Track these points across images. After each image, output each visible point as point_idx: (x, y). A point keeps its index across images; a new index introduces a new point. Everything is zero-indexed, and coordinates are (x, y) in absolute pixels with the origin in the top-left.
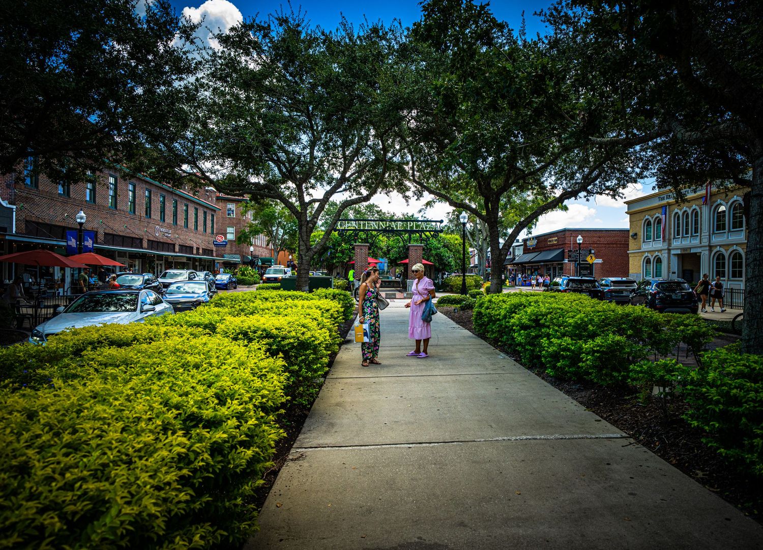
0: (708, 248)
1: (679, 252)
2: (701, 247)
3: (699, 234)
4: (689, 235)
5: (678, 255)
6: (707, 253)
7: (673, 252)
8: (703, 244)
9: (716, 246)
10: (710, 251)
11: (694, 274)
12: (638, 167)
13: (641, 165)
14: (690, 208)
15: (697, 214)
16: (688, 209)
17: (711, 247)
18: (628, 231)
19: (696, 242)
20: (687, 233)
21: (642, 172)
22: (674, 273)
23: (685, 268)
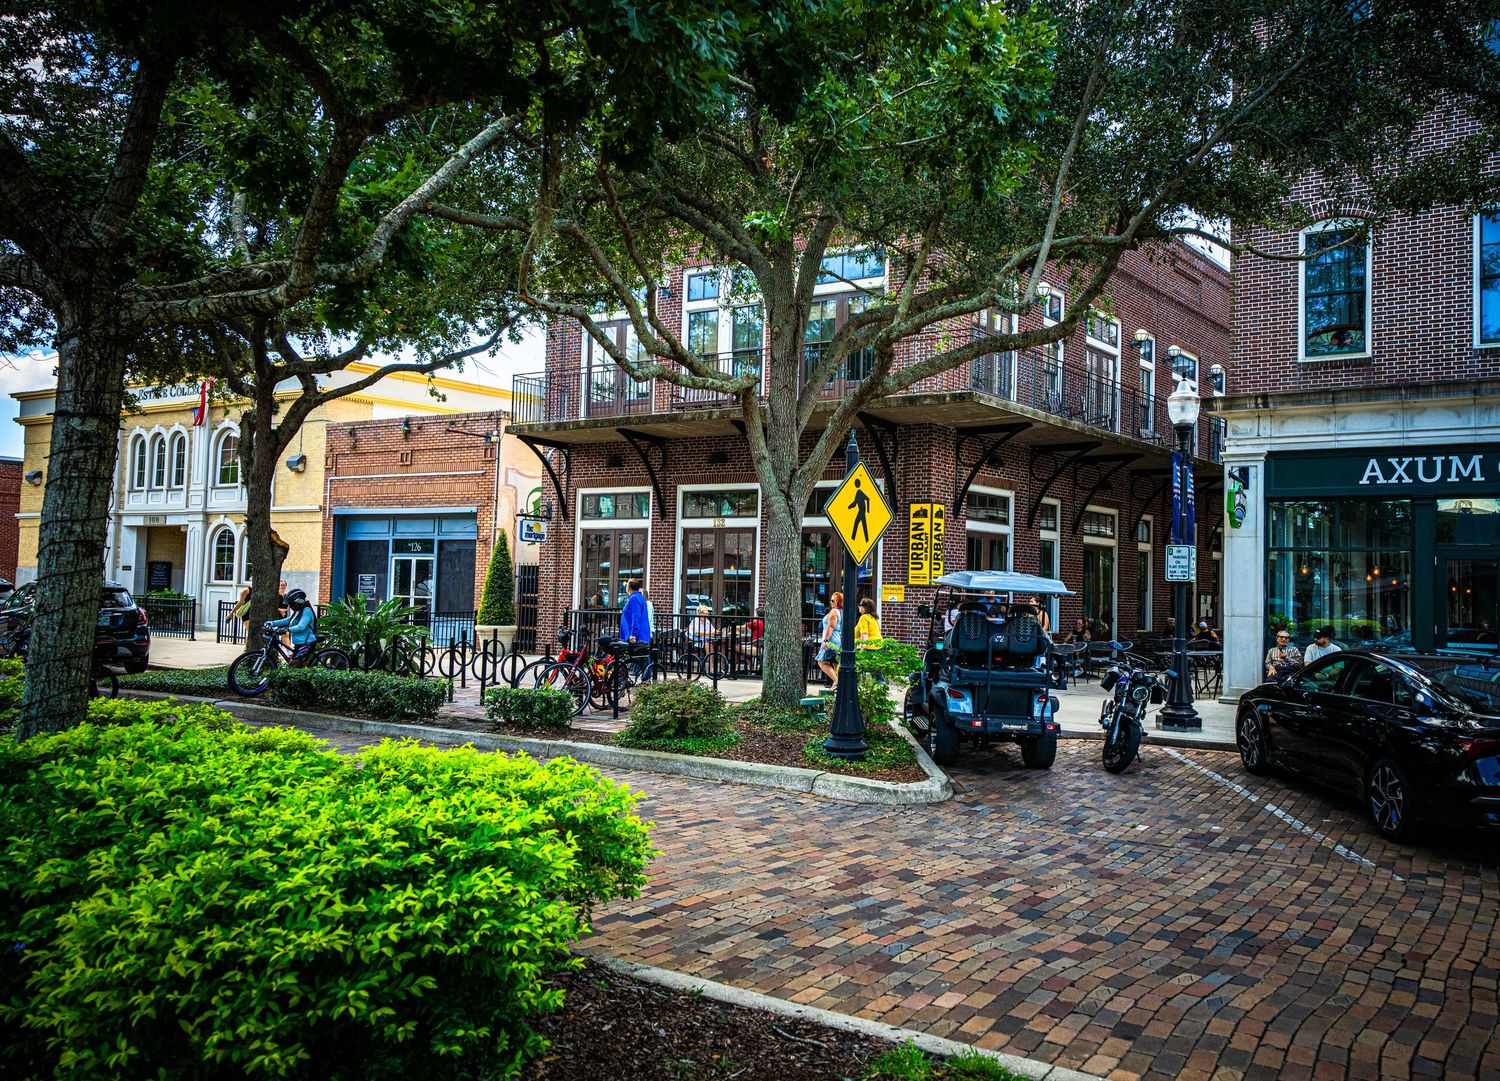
0: (200, 517)
1: (140, 522)
2: (188, 514)
3: (184, 486)
4: (165, 487)
5: (138, 529)
6: (199, 526)
7: (126, 521)
8: (192, 508)
9: (218, 514)
10: (207, 523)
11: (174, 571)
12: (17, 315)
13: (25, 311)
14: (168, 428)
15: (182, 441)
16: (163, 430)
17: (207, 516)
18: (20, 464)
19: (177, 502)
20: (160, 482)
21: (28, 331)
22: (127, 568)
23: (156, 558)
